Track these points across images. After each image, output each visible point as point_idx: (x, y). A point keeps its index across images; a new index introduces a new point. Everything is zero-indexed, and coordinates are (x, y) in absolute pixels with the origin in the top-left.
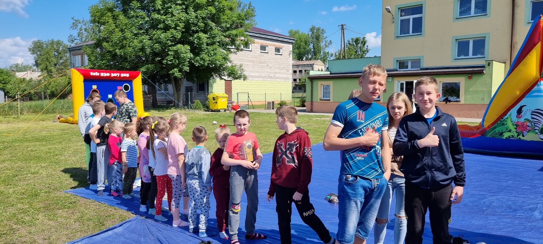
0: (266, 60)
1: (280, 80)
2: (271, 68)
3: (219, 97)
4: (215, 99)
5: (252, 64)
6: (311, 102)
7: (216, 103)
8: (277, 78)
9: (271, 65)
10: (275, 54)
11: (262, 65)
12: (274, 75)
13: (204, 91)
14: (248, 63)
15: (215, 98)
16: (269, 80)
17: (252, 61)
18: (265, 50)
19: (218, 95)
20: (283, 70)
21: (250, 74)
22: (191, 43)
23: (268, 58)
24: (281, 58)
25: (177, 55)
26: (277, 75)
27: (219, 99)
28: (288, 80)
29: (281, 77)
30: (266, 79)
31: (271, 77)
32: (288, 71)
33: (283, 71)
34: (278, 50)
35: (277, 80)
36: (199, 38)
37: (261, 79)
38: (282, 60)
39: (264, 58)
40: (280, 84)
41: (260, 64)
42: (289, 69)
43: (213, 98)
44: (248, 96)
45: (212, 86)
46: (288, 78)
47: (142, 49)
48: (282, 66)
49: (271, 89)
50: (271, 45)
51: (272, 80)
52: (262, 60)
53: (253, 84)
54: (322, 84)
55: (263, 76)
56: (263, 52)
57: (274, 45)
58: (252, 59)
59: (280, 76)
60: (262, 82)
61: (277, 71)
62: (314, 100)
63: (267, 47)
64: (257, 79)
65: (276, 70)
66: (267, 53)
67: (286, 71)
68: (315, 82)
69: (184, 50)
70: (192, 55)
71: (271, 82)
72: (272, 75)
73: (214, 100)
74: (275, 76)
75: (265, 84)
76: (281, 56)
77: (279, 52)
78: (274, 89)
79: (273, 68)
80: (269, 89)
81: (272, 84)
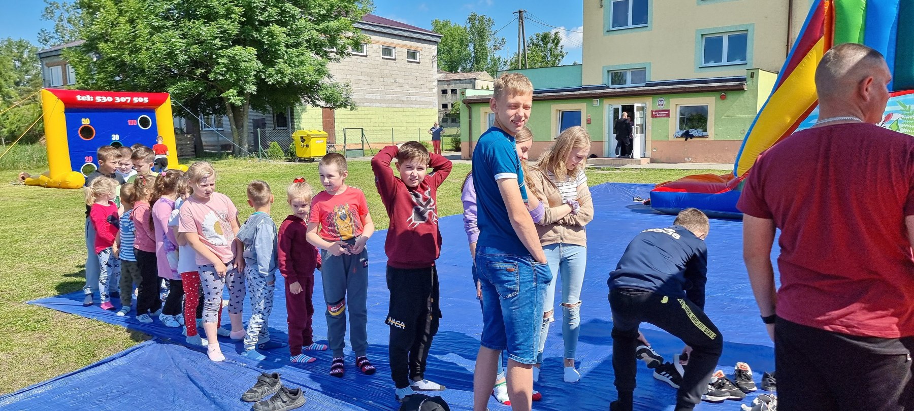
0: (394, 73)
1: (417, 106)
2: (401, 85)
4: (305, 140)
5: (369, 79)
6: (468, 143)
7: (307, 146)
8: (413, 103)
9: (401, 81)
10: (408, 61)
11: (386, 80)
12: (407, 98)
13: (286, 126)
14: (361, 78)
15: (304, 138)
16: (400, 105)
17: (369, 75)
18: (390, 54)
19: (310, 133)
20: (423, 90)
21: (366, 97)
22: (257, 43)
23: (396, 69)
24: (417, 68)
25: (234, 65)
26: (413, 98)
27: (312, 139)
28: (431, 106)
29: (419, 100)
30: (394, 105)
31: (403, 101)
32: (431, 90)
34: (412, 54)
35: (413, 106)
36: (271, 34)
37: (385, 105)
38: (420, 71)
39: (388, 68)
40: (417, 114)
41: (382, 80)
42: (432, 87)
44: (363, 134)
45: (299, 118)
46: (430, 103)
47: (171, 55)
48: (420, 83)
49: (403, 121)
50: (400, 46)
51: (403, 106)
52: (386, 72)
53: (371, 113)
54: (486, 112)
55: (387, 99)
56: (387, 59)
57: (405, 46)
58: (368, 70)
59: (418, 98)
60: (387, 109)
61: (411, 90)
63: (393, 50)
64: (378, 105)
66: (395, 60)
67: (428, 90)
68: (475, 109)
69: (247, 55)
70: (261, 66)
71: (401, 109)
72: (404, 98)
73: (303, 142)
74: (408, 99)
75: (392, 113)
76: (418, 64)
77: (414, 59)
78: (408, 121)
79: (405, 85)
80: (399, 121)
81: (404, 113)
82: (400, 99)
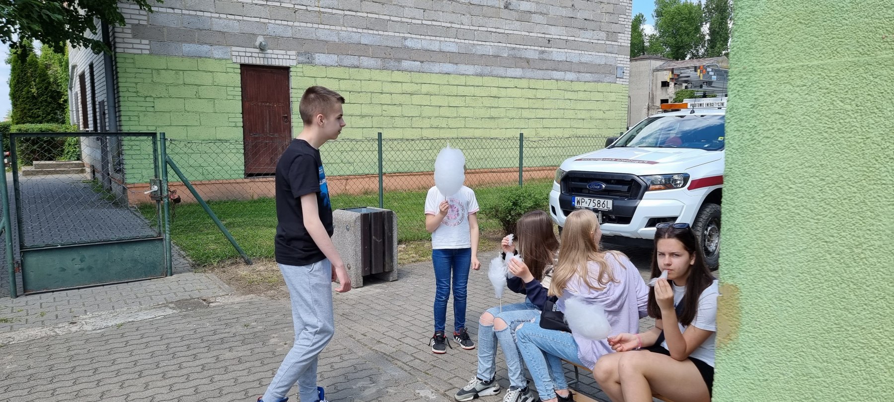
1: (570, 76)
2: (524, 16)
8: (557, 66)
12: (543, 52)
16: (518, 72)
20: (589, 34)
26: (557, 54)
28: (610, 79)
29: (576, 60)
30: (501, 71)
31: (528, 61)
32: (612, 35)
33: (585, 37)
35: (557, 74)
37: (470, 69)
40: (569, 95)
42: (615, 28)
46: (609, 69)
48: (580, 15)
49: (526, 114)
51: (529, 73)
59: (574, 55)
61: (555, 32)
64: (449, 67)
65: (553, 29)
67: (603, 35)
71: (524, 83)
72: (531, 52)
74: (545, 56)
75: (494, 92)
78: (541, 114)
79: (537, 18)
80: (513, 113)
81: (531, 94)
82: (518, 54)
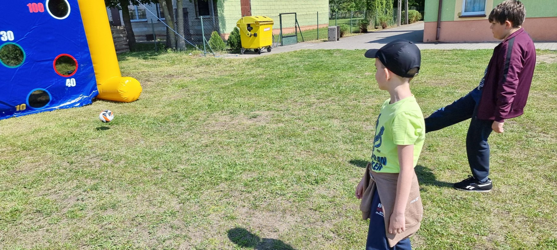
3: (260, 23)
4: (252, 28)
6: (436, 23)
7: (255, 35)
13: (208, 14)
15: (251, 26)
19: (259, 20)
27: (261, 27)
43: (249, 25)
44: (296, 21)
45: (222, 6)
62: (444, 18)
73: (250, 31)
